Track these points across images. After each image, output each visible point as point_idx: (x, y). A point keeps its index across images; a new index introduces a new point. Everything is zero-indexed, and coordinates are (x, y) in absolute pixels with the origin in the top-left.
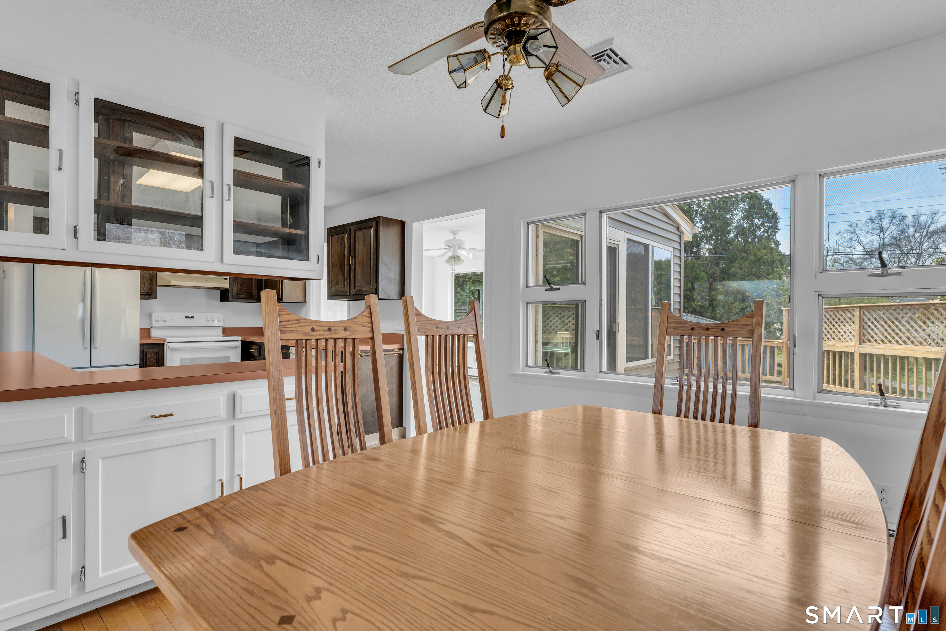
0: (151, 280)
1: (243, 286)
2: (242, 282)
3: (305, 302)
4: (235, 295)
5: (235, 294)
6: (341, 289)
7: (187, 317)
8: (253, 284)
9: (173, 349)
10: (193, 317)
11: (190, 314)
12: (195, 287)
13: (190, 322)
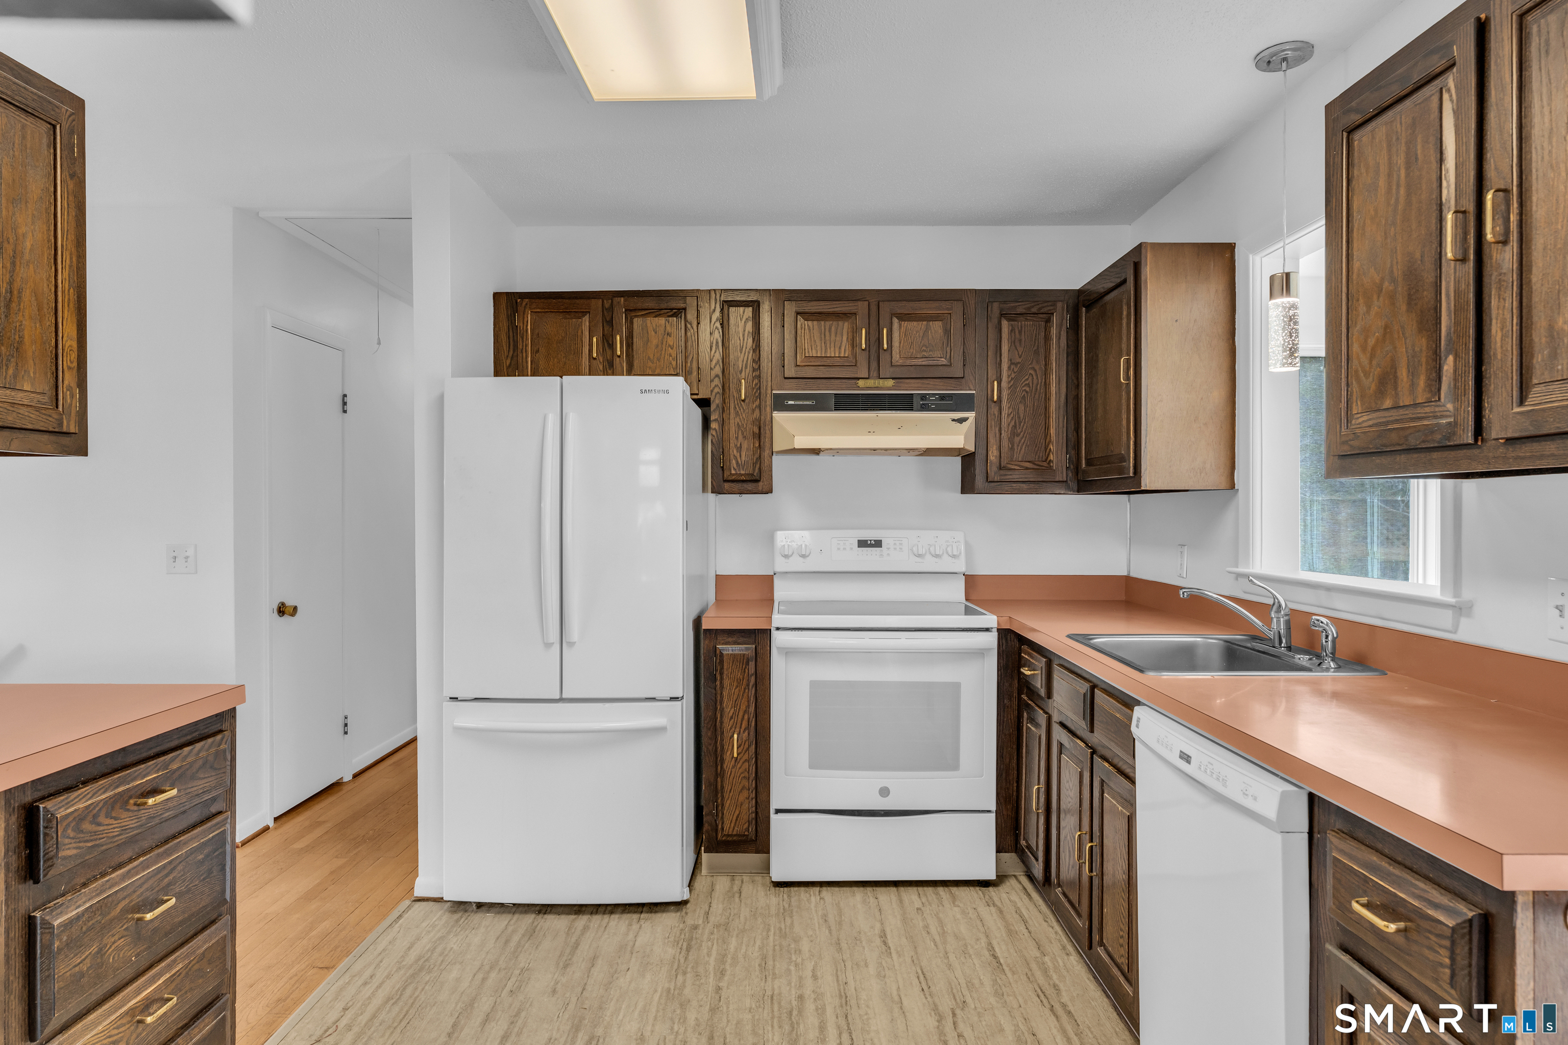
0: (759, 436)
1: (1017, 439)
2: (1015, 426)
3: (1232, 486)
4: (993, 470)
5: (995, 468)
6: (1409, 413)
7: (862, 544)
8: (1052, 431)
9: (789, 652)
10: (878, 544)
11: (870, 535)
12: (887, 451)
13: (870, 559)
